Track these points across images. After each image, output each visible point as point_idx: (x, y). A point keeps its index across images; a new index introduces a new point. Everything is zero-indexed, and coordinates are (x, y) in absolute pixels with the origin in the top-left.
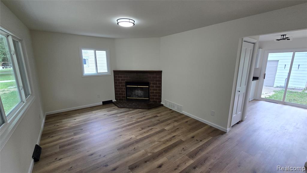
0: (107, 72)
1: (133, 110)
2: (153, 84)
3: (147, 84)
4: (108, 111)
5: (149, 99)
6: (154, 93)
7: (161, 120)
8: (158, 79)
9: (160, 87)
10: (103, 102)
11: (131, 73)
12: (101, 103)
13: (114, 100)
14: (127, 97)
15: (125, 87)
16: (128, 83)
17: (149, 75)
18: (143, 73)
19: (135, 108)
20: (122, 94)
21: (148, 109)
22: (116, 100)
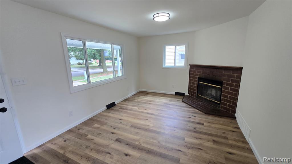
0: (184, 65)
1: (190, 108)
2: (228, 84)
3: (220, 83)
4: (170, 101)
5: (220, 103)
6: (226, 97)
7: (197, 129)
8: (235, 79)
9: (237, 91)
10: (176, 92)
11: (204, 68)
12: (174, 94)
13: (187, 94)
14: (197, 94)
15: (197, 83)
16: (200, 79)
17: (224, 72)
18: (217, 69)
19: (193, 107)
20: (194, 90)
21: (206, 113)
22: (188, 95)
